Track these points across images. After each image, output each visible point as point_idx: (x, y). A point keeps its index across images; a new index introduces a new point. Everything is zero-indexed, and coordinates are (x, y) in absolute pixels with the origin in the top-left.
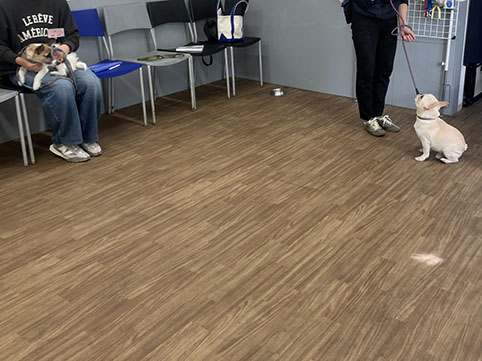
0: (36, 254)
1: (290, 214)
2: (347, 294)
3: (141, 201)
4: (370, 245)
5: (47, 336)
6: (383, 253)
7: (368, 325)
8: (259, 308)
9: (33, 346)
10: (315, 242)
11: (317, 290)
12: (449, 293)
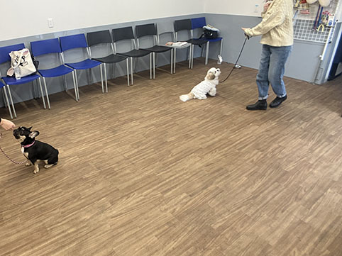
0: (131, 120)
1: (233, 120)
2: (262, 156)
3: (167, 106)
4: (272, 138)
5: (140, 148)
6: (279, 142)
7: (271, 170)
8: (222, 154)
9: (136, 150)
10: (246, 133)
11: (247, 152)
12: (312, 164)
